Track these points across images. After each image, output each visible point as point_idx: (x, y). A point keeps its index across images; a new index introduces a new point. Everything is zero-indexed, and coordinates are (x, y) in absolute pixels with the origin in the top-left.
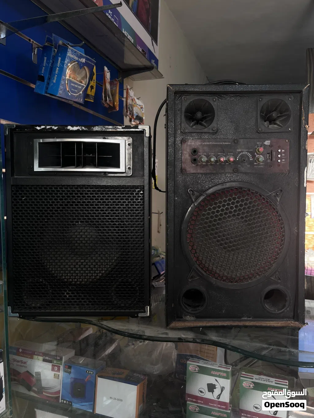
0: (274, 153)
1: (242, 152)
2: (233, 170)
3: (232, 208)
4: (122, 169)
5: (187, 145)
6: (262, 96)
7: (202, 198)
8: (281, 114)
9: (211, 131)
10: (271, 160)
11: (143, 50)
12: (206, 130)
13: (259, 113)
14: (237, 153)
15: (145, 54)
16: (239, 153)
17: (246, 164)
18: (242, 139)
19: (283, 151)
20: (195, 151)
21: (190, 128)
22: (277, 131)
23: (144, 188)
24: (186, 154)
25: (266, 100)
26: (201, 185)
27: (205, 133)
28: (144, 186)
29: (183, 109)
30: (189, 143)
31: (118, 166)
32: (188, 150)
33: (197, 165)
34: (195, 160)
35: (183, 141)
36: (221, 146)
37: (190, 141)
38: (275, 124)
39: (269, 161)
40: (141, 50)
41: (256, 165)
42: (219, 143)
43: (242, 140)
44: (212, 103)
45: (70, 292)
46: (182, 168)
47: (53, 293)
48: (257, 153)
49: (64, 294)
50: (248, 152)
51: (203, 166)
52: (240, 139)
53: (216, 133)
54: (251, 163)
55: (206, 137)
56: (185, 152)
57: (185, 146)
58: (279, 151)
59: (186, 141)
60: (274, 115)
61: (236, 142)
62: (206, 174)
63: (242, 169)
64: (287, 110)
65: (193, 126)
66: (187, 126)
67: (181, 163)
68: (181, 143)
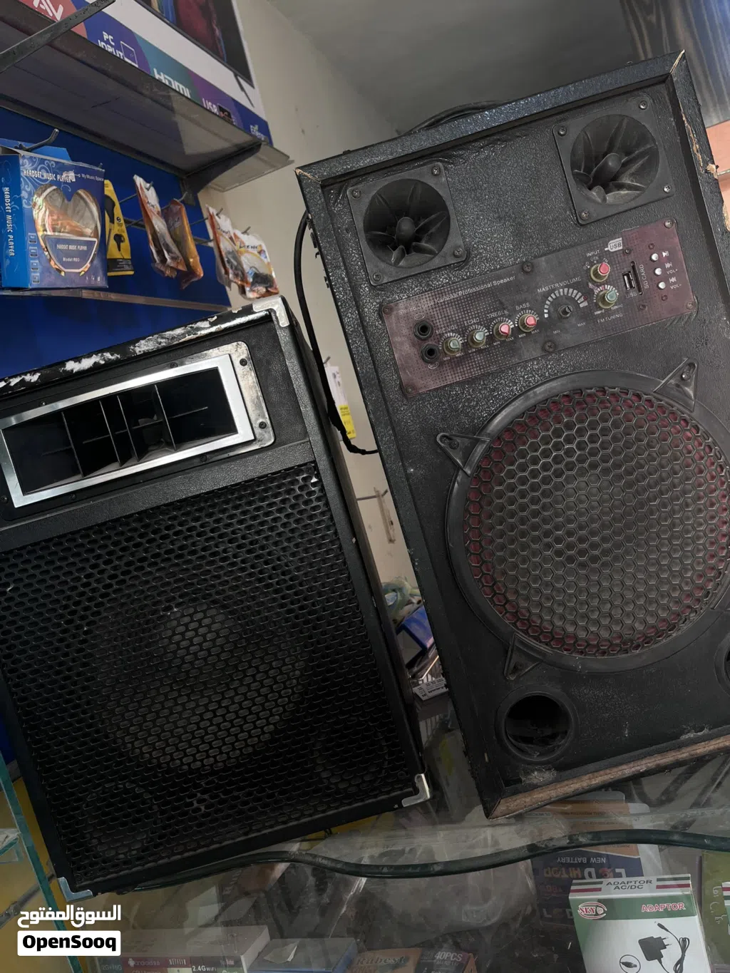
0: (642, 269)
1: (553, 291)
2: (543, 349)
3: (569, 453)
4: (243, 433)
5: (398, 318)
6: (564, 119)
7: (480, 449)
8: (628, 154)
9: (452, 261)
10: (639, 290)
11: (221, 109)
12: (437, 262)
13: (567, 168)
14: (539, 298)
15: (229, 115)
16: (546, 296)
17: (573, 320)
18: (544, 255)
19: (664, 254)
20: (424, 329)
21: (392, 269)
22: (633, 204)
23: (316, 468)
24: (402, 343)
25: (576, 129)
26: (467, 415)
27: (438, 269)
28: (314, 462)
29: (360, 224)
30: (402, 312)
31: (232, 429)
32: (405, 331)
33: (442, 364)
34: (431, 352)
35: (383, 311)
36: (491, 292)
37: (401, 305)
38: (621, 187)
39: (633, 294)
40: (215, 110)
41: (602, 316)
42: (482, 287)
43: (543, 258)
44: (431, 182)
45: (206, 796)
46: (401, 381)
47: (163, 813)
48: (594, 282)
49: (192, 804)
50: (568, 287)
51: (457, 363)
52: (535, 257)
53: (466, 262)
54: (587, 315)
55: (443, 279)
56: (398, 339)
57: (391, 322)
58: (654, 257)
59: (391, 309)
60: (612, 162)
61: (527, 269)
62: (471, 381)
63: (566, 338)
64: (644, 137)
65: (398, 261)
66: (382, 265)
67: (397, 371)
68: (381, 317)
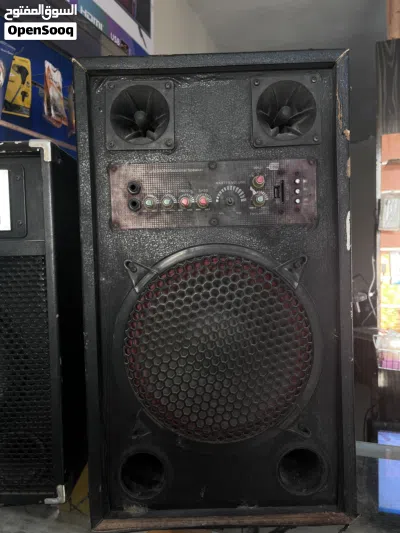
0: (287, 187)
1: (225, 186)
2: (210, 222)
3: (206, 296)
4: (4, 225)
5: (119, 176)
6: (259, 75)
7: (148, 277)
8: (300, 110)
9: (163, 147)
10: (283, 200)
12: (153, 146)
13: (254, 108)
14: (216, 188)
16: (220, 187)
17: (234, 209)
18: (225, 160)
19: (304, 181)
20: (134, 187)
21: (123, 142)
22: (291, 143)
24: (117, 193)
25: (267, 81)
26: (149, 252)
27: (154, 151)
28: (44, 256)
29: (109, 108)
30: (122, 172)
32: (122, 186)
33: (140, 214)
34: (134, 204)
35: (111, 169)
36: (184, 176)
37: (123, 168)
38: (289, 131)
39: (278, 201)
41: (254, 211)
42: (180, 171)
43: (224, 163)
44: (163, 92)
46: (110, 220)
48: (254, 188)
50: (237, 185)
51: (151, 216)
52: (221, 160)
53: (173, 150)
54: (244, 208)
55: (155, 158)
56: (116, 190)
57: (114, 177)
58: (297, 181)
59: (116, 169)
60: (285, 112)
61: (212, 166)
62: (157, 230)
63: (226, 219)
64: (310, 102)
65: (128, 139)
66: (117, 137)
67: (110, 210)
68: (108, 172)
